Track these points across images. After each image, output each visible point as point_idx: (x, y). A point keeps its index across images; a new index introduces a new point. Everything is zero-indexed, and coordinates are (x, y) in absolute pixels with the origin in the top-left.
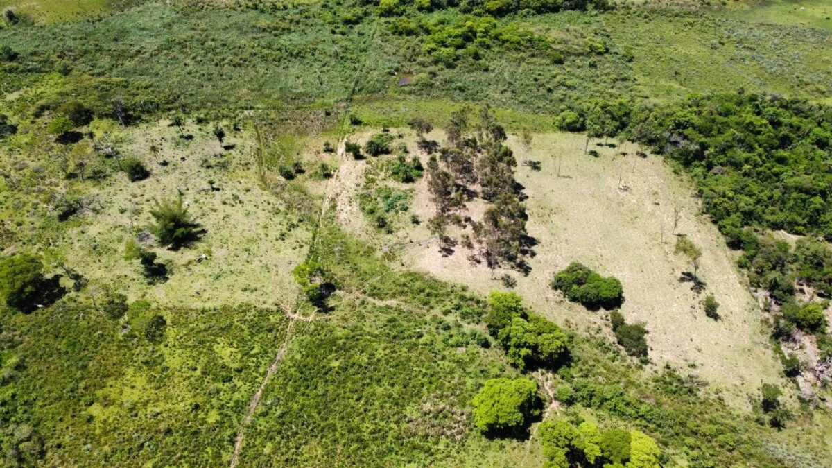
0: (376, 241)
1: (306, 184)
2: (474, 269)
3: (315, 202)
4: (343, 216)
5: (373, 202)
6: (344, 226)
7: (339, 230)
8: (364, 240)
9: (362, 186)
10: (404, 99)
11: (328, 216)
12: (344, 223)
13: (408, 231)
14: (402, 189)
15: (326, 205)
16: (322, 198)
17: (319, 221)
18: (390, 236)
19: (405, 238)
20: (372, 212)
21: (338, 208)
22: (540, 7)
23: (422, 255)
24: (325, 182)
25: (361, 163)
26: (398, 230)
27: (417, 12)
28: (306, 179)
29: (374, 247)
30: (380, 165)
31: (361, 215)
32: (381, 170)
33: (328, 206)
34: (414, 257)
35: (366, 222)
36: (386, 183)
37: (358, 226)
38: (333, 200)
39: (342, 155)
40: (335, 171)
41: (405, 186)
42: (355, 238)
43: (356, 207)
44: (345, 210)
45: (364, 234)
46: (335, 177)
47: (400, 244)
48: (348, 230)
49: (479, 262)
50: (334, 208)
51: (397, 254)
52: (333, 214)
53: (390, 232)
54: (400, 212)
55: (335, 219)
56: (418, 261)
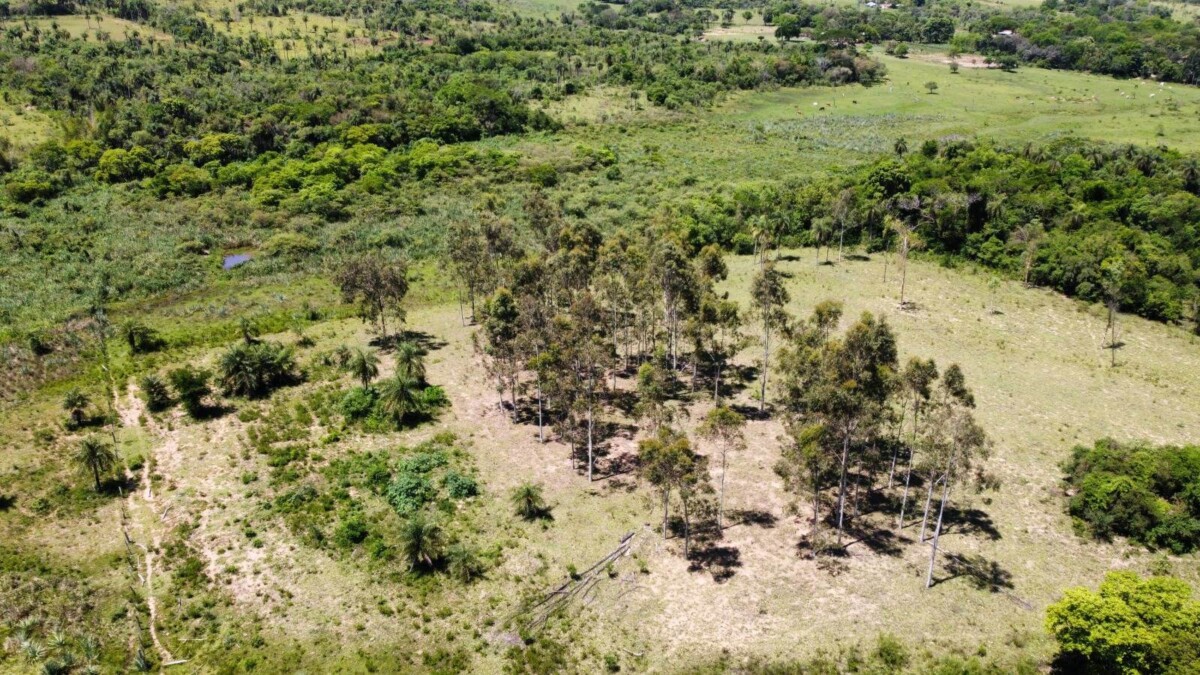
0: (446, 625)
1: (32, 536)
2: (847, 578)
3: (95, 582)
4: (245, 589)
5: (340, 507)
6: (274, 622)
7: (259, 643)
8: (391, 641)
9: (265, 477)
10: (260, 285)
11: (181, 610)
12: (265, 611)
13: (535, 549)
14: (411, 445)
15: (155, 580)
16: (125, 559)
17: (147, 644)
18: (481, 591)
19: (541, 571)
20: (357, 536)
21: (213, 569)
22: (447, 130)
23: (646, 607)
24: (112, 509)
25: (221, 425)
26: (497, 557)
27: (196, 169)
28: (29, 522)
29: (452, 648)
30: (293, 414)
31: (320, 559)
32: (308, 422)
33: (166, 577)
34: (626, 624)
35: (358, 577)
36: (342, 446)
37: (332, 603)
38: (173, 551)
39: (143, 421)
40: (137, 467)
41: (422, 435)
42: (349, 649)
43: (282, 543)
44: (244, 566)
45: (374, 620)
46: (147, 482)
47: (544, 599)
48: (301, 630)
49: (840, 552)
50: (193, 573)
51: (556, 633)
52: (198, 599)
53: (473, 575)
54: (460, 504)
55: (219, 610)
56: (653, 631)
